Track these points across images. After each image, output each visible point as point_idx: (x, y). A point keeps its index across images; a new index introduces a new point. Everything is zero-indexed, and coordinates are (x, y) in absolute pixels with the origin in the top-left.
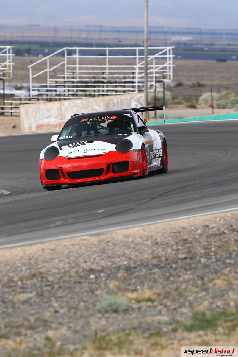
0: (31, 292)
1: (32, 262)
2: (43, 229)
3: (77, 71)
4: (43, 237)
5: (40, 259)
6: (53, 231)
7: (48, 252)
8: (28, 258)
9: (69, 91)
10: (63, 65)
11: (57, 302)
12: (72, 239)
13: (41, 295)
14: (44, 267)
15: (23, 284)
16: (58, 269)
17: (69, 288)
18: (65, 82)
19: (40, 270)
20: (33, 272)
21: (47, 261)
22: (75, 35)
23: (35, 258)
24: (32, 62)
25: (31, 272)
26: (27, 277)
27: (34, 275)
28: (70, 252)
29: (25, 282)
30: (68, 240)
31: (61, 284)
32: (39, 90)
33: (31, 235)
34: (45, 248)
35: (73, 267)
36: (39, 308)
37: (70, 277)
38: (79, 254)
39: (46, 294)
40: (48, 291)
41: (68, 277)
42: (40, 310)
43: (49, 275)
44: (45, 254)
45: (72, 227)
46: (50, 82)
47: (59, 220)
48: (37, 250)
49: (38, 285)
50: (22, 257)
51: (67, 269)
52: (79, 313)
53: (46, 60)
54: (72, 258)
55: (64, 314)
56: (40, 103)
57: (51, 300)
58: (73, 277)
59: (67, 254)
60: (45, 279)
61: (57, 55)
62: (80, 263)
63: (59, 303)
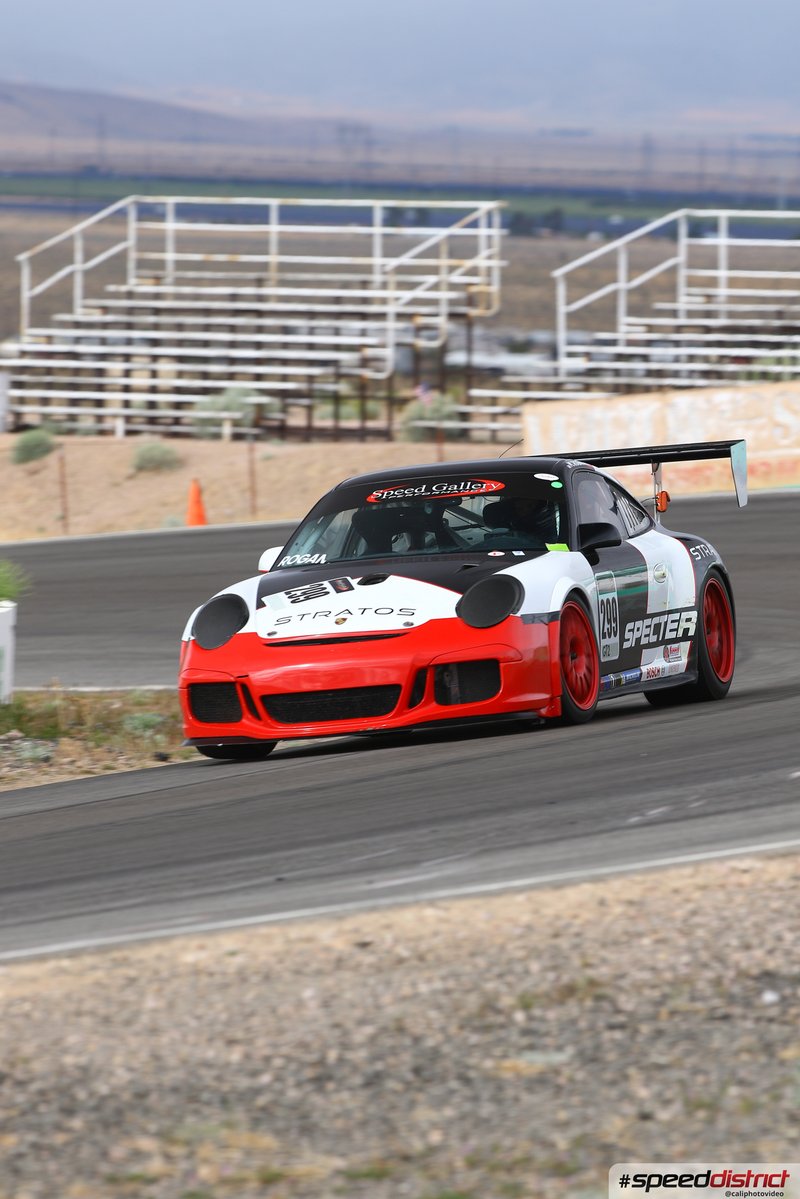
0: (559, 1048)
1: (564, 943)
2: (602, 832)
3: (723, 291)
4: (602, 859)
5: (592, 933)
6: (637, 838)
7: (618, 910)
8: (550, 931)
9: (692, 358)
10: (673, 270)
11: (647, 1083)
12: (703, 868)
13: (594, 1060)
14: (604, 961)
15: (531, 1018)
16: (653, 969)
17: (690, 1036)
18: (679, 329)
19: (591, 973)
20: (565, 979)
21: (616, 943)
22: (716, 167)
23: (574, 930)
24: (564, 259)
25: (558, 979)
26: (547, 995)
27: (570, 991)
28: (694, 913)
29: (537, 1012)
30: (688, 871)
31: (663, 1024)
32: (588, 356)
33: (560, 851)
34: (609, 896)
35: (705, 966)
36: (585, 1104)
37: (693, 999)
38: (723, 919)
39: (611, 1056)
40: (618, 1044)
41: (686, 996)
42: (591, 1111)
43: (621, 989)
44: (608, 919)
45: (700, 828)
46: (629, 327)
47: (657, 804)
48: (581, 905)
49: (583, 1024)
50: (529, 928)
51: (683, 971)
52: (722, 1123)
53: (614, 253)
54: (701, 933)
55: (671, 1126)
56: (591, 400)
57: (626, 1078)
58: (703, 999)
59: (685, 921)
60: (606, 1005)
61: (655, 234)
62: (728, 951)
63: (656, 1088)
